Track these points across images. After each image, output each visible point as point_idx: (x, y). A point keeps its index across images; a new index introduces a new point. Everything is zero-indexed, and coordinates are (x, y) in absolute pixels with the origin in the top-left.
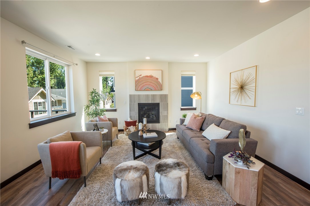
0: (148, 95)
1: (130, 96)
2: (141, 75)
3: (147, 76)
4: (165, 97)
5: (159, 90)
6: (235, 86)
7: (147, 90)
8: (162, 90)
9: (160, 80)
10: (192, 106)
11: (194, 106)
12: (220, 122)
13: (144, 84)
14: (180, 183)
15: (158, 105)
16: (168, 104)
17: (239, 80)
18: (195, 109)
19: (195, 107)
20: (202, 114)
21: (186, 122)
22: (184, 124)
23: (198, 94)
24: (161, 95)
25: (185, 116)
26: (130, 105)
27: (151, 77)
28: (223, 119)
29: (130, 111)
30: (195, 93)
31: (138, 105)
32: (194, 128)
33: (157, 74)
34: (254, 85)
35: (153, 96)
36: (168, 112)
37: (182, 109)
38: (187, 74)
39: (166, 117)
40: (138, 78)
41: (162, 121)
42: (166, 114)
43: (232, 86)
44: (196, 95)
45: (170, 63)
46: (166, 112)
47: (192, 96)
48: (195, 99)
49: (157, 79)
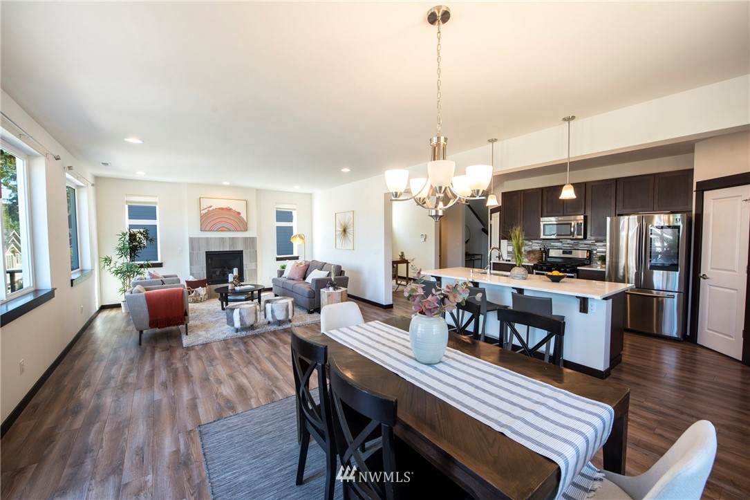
0: (223, 238)
1: (191, 240)
2: (211, 207)
3: (222, 209)
4: (251, 242)
5: (241, 231)
6: (340, 229)
7: (222, 231)
8: (247, 230)
9: (243, 215)
10: (292, 254)
11: (295, 254)
12: (322, 267)
13: (217, 221)
14: (287, 306)
15: (241, 253)
16: (256, 251)
17: (343, 224)
18: (297, 258)
19: (297, 255)
20: (306, 262)
21: (286, 274)
22: (284, 276)
23: (300, 236)
24: (246, 239)
25: (283, 267)
26: (191, 254)
27: (229, 210)
28: (326, 263)
29: (191, 264)
30: (296, 236)
31: (206, 255)
32: (297, 277)
33: (238, 206)
34: (352, 229)
35: (233, 239)
36: (256, 264)
37: (278, 259)
38: (285, 207)
39: (255, 271)
40: (206, 211)
41: (247, 278)
42: (254, 268)
43: (338, 229)
44: (298, 239)
45: (258, 190)
46: (254, 264)
47: (292, 240)
48: (296, 243)
49: (239, 213)
